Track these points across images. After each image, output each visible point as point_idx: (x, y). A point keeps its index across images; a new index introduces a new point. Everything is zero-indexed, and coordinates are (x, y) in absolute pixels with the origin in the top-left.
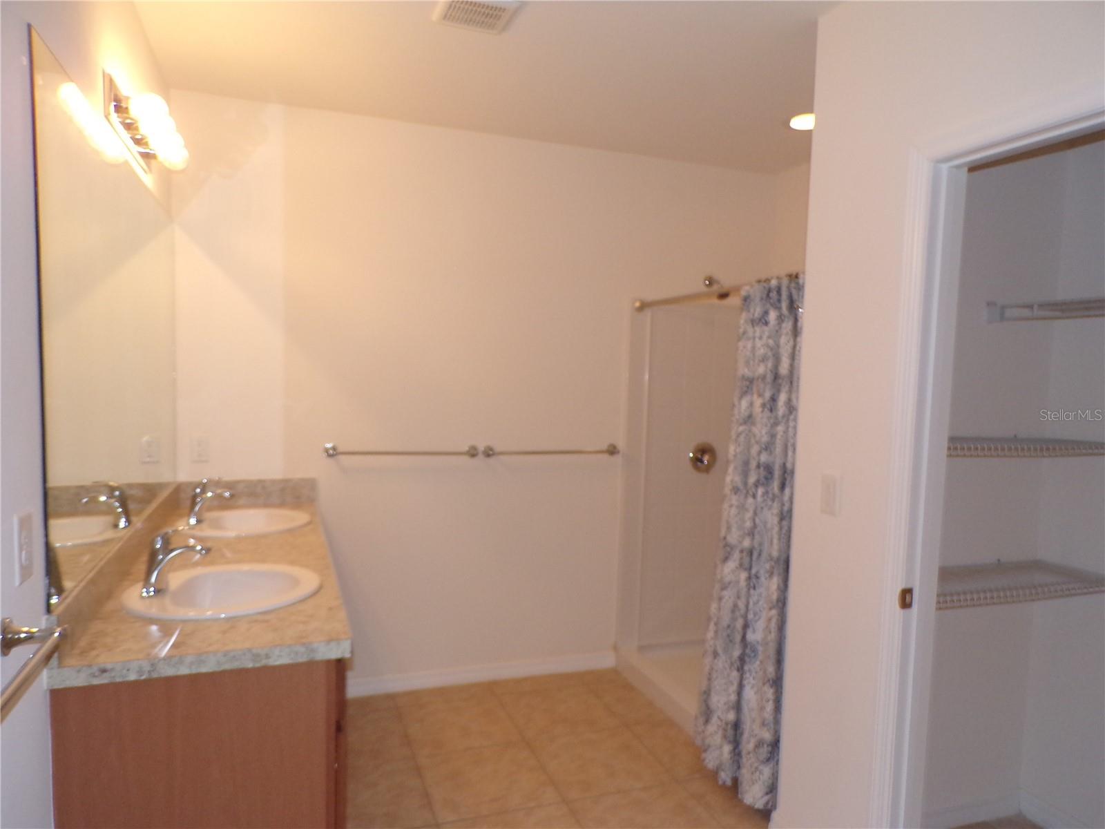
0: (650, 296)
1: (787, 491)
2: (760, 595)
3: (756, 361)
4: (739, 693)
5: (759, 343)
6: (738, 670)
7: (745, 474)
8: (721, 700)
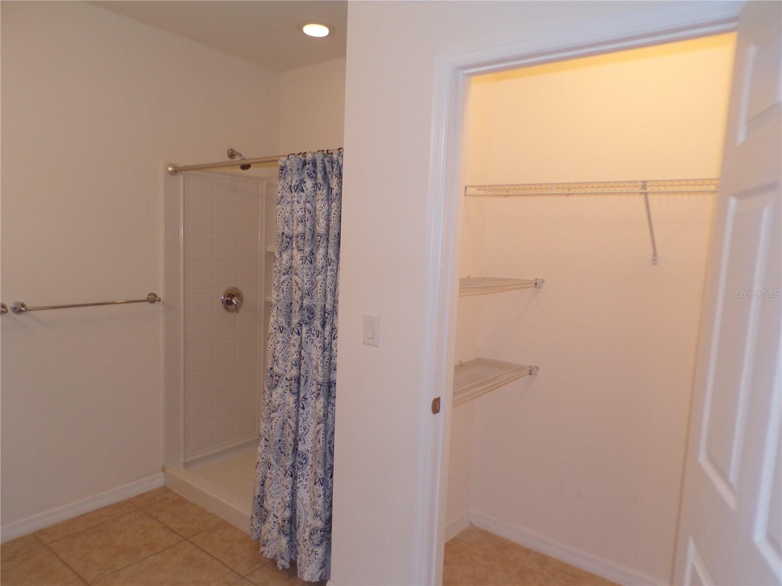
0: (181, 163)
1: (328, 328)
2: (308, 413)
3: (295, 222)
4: (293, 494)
5: (297, 207)
6: (291, 476)
7: (289, 314)
8: (276, 503)
